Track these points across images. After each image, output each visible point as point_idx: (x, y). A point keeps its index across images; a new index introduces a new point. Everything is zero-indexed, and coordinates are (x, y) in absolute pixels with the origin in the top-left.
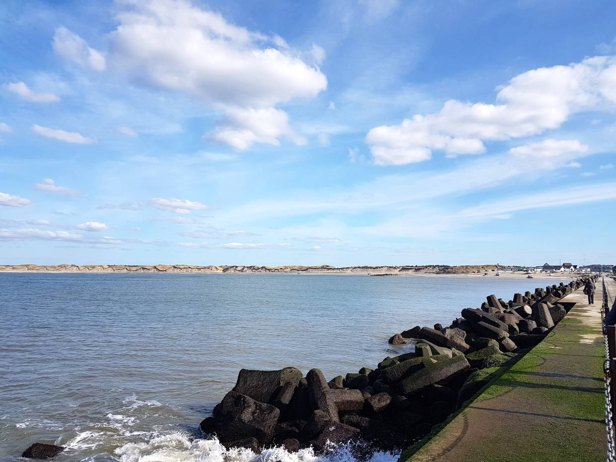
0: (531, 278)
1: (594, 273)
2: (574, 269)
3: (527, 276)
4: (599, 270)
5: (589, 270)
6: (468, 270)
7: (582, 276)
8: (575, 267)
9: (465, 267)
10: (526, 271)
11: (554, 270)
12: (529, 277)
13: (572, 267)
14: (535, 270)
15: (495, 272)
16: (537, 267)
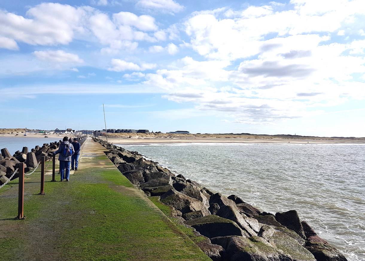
0: (47, 137)
1: (84, 135)
2: (73, 133)
3: (45, 136)
4: (86, 133)
5: (81, 133)
6: (4, 132)
7: (77, 136)
8: (74, 131)
9: (2, 130)
10: (44, 133)
11: (61, 133)
12: (46, 137)
13: (72, 131)
14: (50, 132)
15: (24, 133)
16: (51, 131)
